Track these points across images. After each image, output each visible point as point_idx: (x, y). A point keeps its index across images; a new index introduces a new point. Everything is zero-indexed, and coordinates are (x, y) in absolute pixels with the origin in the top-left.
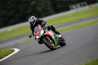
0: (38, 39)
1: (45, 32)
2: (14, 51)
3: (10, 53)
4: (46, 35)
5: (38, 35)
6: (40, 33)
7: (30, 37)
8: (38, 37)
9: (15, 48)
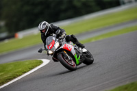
0: (52, 55)
2: (42, 62)
3: (37, 66)
4: (62, 50)
5: (51, 49)
6: (53, 46)
7: (40, 51)
8: (50, 52)
9: (43, 58)
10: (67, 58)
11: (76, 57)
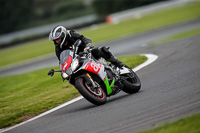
1: (81, 64)
4: (83, 71)
5: (65, 71)
6: (69, 66)
8: (65, 75)
9: (148, 53)
10: (91, 85)
11: (107, 82)
